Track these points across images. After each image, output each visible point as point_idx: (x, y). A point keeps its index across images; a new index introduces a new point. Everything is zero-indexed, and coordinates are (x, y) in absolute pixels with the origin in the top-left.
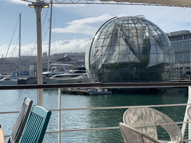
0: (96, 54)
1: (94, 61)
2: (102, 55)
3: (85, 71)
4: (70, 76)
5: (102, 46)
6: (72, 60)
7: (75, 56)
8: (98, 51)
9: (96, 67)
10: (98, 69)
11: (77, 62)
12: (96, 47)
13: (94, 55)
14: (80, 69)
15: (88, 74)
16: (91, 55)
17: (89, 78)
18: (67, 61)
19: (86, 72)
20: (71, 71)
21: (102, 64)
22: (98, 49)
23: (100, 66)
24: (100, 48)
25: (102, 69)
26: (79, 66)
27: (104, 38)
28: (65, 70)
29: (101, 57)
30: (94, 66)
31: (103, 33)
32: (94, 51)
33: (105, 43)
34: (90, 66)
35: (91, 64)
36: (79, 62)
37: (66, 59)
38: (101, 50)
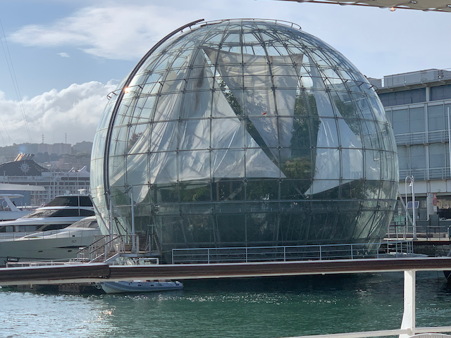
0: (128, 149)
1: (122, 174)
2: (149, 153)
3: (89, 208)
4: (38, 227)
5: (152, 122)
6: (46, 170)
7: (55, 157)
8: (136, 138)
9: (131, 195)
10: (134, 203)
11: (63, 179)
12: (130, 125)
13: (121, 151)
14: (72, 201)
15: (99, 221)
16: (112, 152)
17: (104, 234)
18: (28, 174)
19: (92, 214)
20: (40, 209)
21: (149, 184)
22: (137, 133)
23: (144, 191)
24: (142, 129)
25: (151, 202)
26: (68, 192)
27: (159, 95)
29: (149, 160)
30: (123, 190)
31: (154, 77)
32: (122, 138)
33: (160, 109)
34: (107, 190)
35: (112, 183)
36: (71, 179)
38: (146, 134)
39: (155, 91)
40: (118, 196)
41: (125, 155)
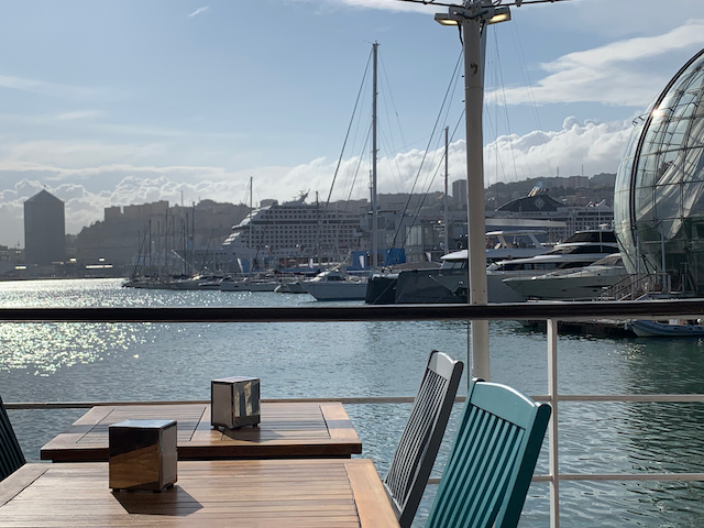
0: (658, 179)
1: (651, 206)
2: (682, 183)
3: (613, 245)
4: (558, 265)
5: (685, 149)
6: (561, 205)
7: (571, 191)
8: (665, 167)
9: (660, 230)
10: (665, 238)
11: (579, 214)
12: (659, 153)
13: (648, 183)
14: (594, 237)
15: (625, 259)
16: (638, 185)
17: (630, 273)
18: (543, 209)
19: (616, 250)
20: (559, 246)
21: (682, 218)
22: (667, 161)
23: (677, 225)
24: (675, 157)
25: (685, 237)
26: (588, 227)
27: (693, 117)
28: (535, 242)
29: (682, 190)
30: (652, 225)
31: (687, 97)
32: (651, 169)
33: (693, 134)
34: (634, 225)
35: (638, 217)
36: (590, 214)
37: (540, 203)
38: (677, 163)
39: (688, 114)
40: (646, 231)
41: (654, 186)
